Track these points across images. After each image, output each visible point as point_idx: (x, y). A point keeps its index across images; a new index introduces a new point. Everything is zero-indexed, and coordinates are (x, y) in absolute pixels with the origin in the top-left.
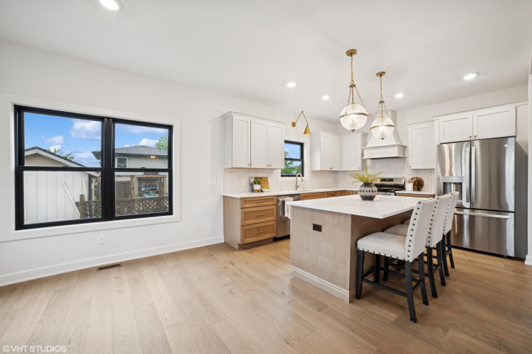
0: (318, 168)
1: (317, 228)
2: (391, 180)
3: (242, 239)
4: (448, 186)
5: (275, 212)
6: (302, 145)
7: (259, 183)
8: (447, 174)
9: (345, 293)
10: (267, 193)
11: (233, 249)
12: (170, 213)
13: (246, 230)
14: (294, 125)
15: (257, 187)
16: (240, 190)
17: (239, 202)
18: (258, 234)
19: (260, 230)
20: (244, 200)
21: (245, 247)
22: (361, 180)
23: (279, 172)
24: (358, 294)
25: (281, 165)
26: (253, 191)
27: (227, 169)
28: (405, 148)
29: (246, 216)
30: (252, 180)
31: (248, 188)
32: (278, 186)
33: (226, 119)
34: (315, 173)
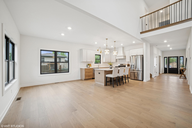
0: (104, 61)
1: (99, 73)
2: (123, 64)
3: (85, 78)
4: (132, 66)
5: (93, 72)
6: (100, 55)
7: (89, 65)
8: (132, 63)
9: (104, 84)
10: (91, 67)
11: (83, 80)
12: (69, 72)
13: (86, 76)
14: (98, 50)
15: (88, 66)
16: (84, 67)
17: (84, 69)
18: (89, 77)
19: (89, 76)
20: (85, 69)
21: (85, 80)
22: (110, 64)
23: (94, 63)
24: (106, 85)
25: (94, 61)
26: (87, 67)
27: (81, 62)
28: (125, 56)
29: (86, 72)
30: (87, 65)
31: (86, 66)
32: (94, 66)
33: (81, 50)
34: (104, 63)
